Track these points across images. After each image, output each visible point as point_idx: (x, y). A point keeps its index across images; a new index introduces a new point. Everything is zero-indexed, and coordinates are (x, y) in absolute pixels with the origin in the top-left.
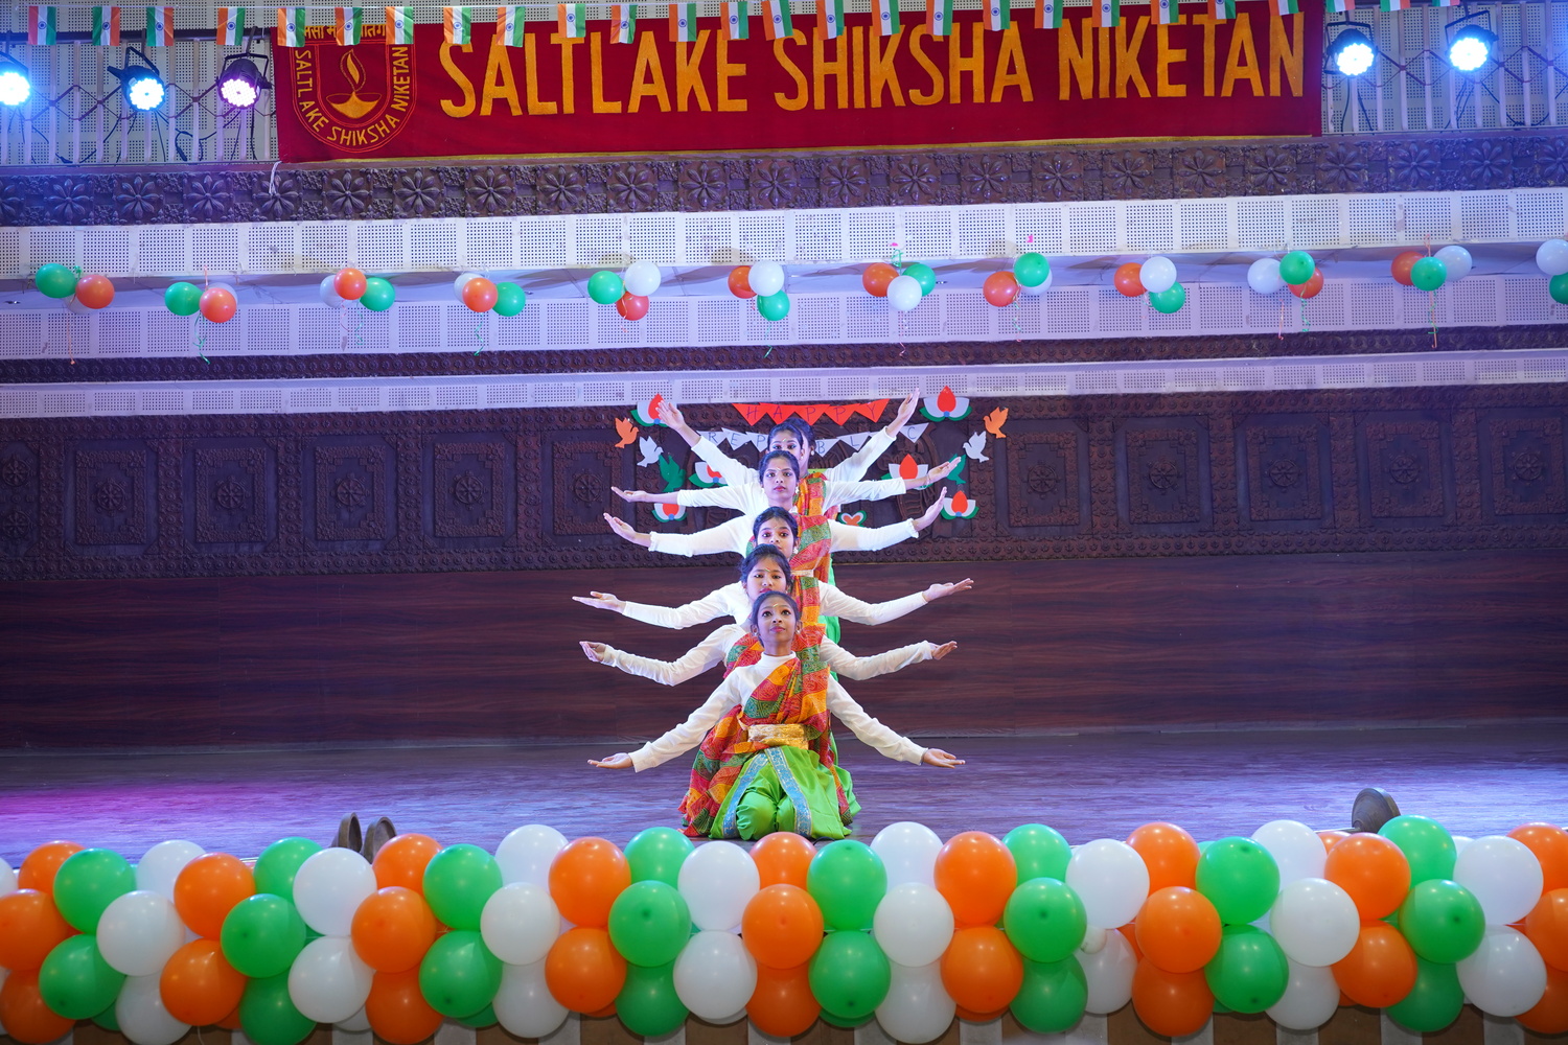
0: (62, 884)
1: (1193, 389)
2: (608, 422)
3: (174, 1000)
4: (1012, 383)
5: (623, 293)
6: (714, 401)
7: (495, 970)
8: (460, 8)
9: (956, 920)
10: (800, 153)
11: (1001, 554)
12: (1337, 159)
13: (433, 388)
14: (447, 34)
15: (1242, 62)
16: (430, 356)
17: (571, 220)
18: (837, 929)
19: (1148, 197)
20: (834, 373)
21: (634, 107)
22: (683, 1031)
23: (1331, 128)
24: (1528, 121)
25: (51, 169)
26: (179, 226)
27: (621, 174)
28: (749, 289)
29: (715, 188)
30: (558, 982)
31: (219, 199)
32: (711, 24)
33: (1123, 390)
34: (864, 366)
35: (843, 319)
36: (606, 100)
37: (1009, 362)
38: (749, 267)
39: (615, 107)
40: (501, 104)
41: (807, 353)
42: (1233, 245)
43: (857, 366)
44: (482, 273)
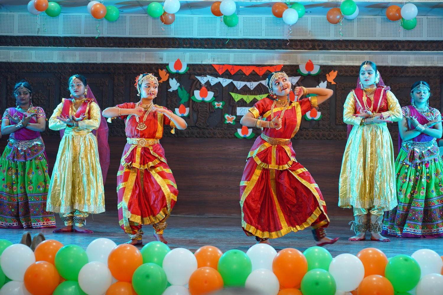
1: (423, 65)
2: (156, 71)
4: (340, 59)
5: (163, 12)
6: (204, 63)
9: (280, 285)
11: (331, 137)
13: (77, 53)
16: (76, 38)
20: (259, 52)
28: (220, 12)
34: (272, 49)
35: (264, 27)
37: (339, 49)
38: (220, 2)
41: (247, 42)
43: (269, 49)
44: (101, 2)
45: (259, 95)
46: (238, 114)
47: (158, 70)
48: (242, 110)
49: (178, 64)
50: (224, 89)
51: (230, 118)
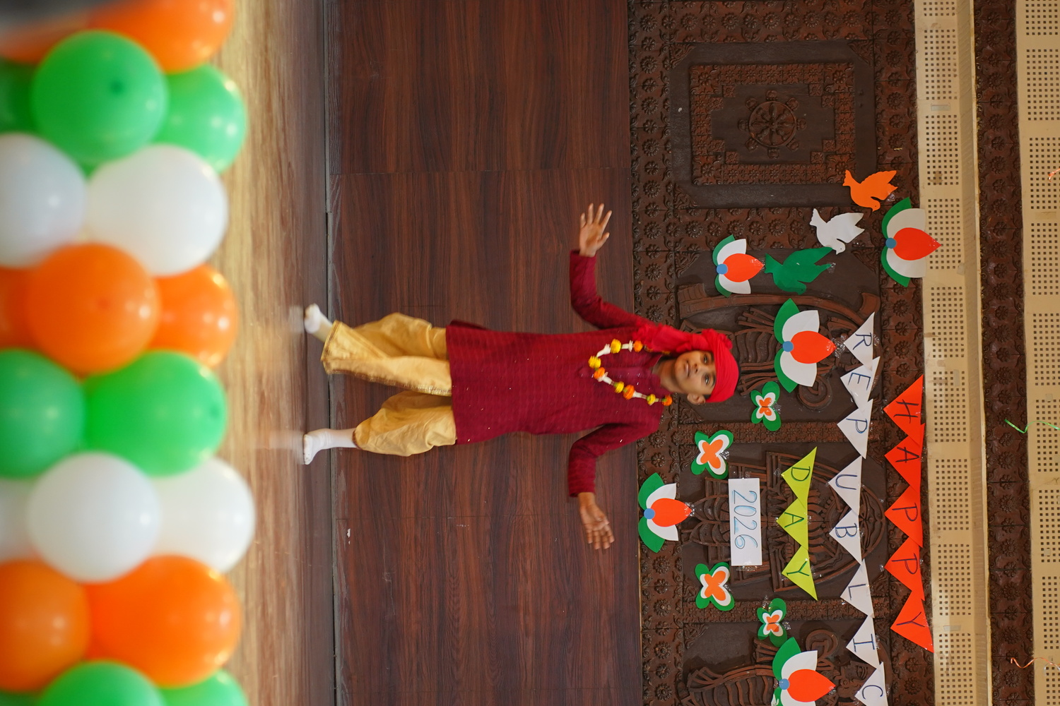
2: (889, 158)
6: (928, 344)
20: (979, 554)
34: (992, 607)
43: (991, 591)
45: (812, 564)
46: (733, 484)
47: (894, 165)
48: (752, 499)
49: (917, 244)
50: (829, 425)
51: (717, 455)
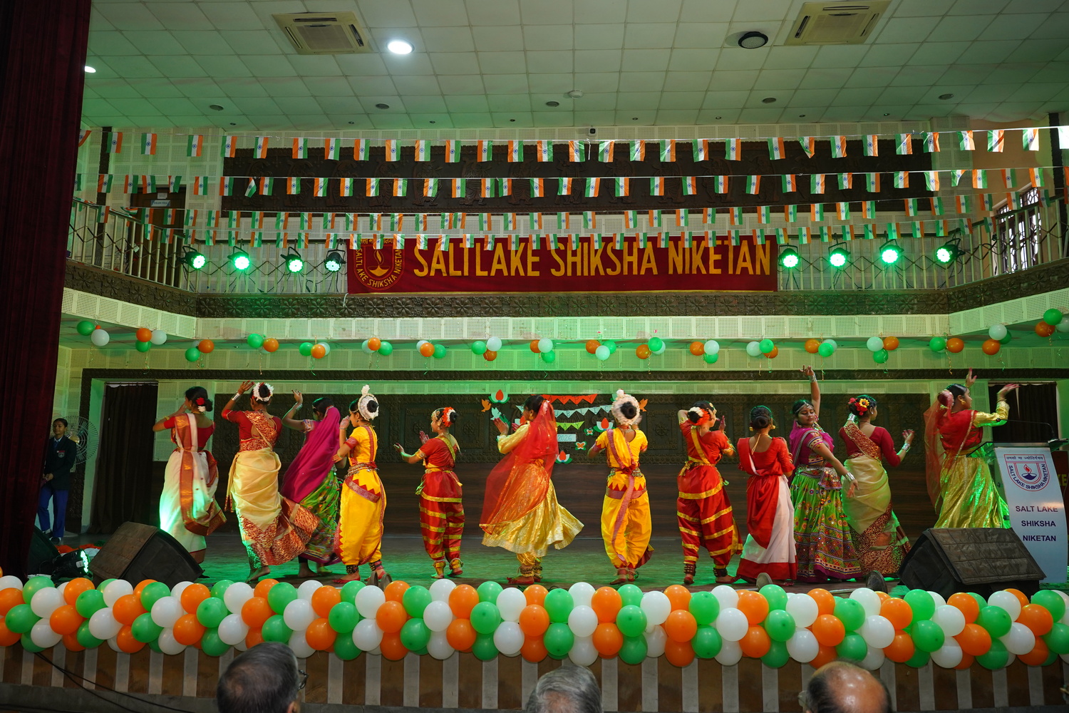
0: (271, 595)
1: (726, 393)
3: (311, 641)
4: (649, 388)
5: (486, 350)
6: (523, 393)
7: (428, 633)
8: (423, 235)
10: (561, 294)
12: (784, 301)
13: (406, 385)
14: (418, 245)
15: (745, 260)
16: (405, 372)
17: (466, 319)
18: (555, 622)
19: (705, 315)
20: (574, 383)
21: (493, 273)
22: (497, 659)
23: (782, 288)
24: (864, 287)
25: (255, 295)
26: (306, 319)
27: (487, 301)
28: (538, 349)
29: (525, 307)
30: (451, 639)
31: (322, 308)
32: (525, 241)
33: (697, 393)
34: (587, 380)
35: (578, 360)
36: (481, 270)
37: (648, 380)
38: (539, 340)
39: (485, 273)
40: (439, 271)
41: (563, 374)
42: (740, 336)
43: (583, 380)
44: (428, 341)
45: (576, 422)
49: (500, 395)
